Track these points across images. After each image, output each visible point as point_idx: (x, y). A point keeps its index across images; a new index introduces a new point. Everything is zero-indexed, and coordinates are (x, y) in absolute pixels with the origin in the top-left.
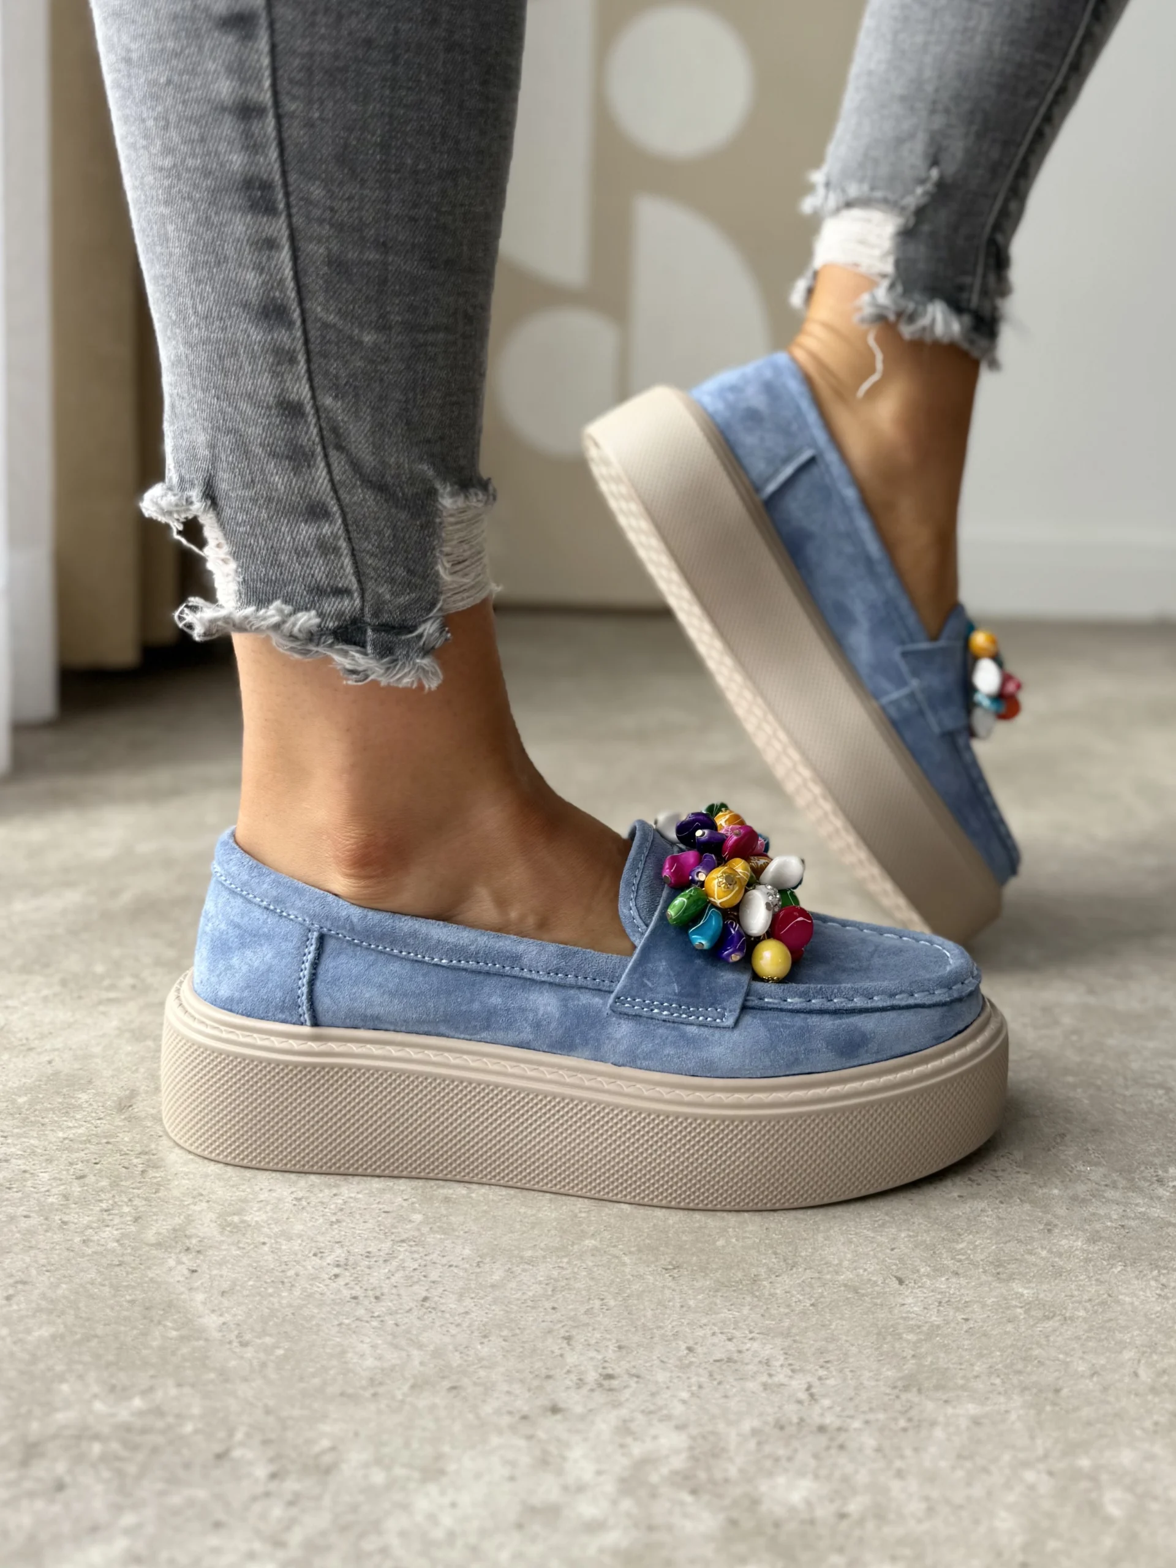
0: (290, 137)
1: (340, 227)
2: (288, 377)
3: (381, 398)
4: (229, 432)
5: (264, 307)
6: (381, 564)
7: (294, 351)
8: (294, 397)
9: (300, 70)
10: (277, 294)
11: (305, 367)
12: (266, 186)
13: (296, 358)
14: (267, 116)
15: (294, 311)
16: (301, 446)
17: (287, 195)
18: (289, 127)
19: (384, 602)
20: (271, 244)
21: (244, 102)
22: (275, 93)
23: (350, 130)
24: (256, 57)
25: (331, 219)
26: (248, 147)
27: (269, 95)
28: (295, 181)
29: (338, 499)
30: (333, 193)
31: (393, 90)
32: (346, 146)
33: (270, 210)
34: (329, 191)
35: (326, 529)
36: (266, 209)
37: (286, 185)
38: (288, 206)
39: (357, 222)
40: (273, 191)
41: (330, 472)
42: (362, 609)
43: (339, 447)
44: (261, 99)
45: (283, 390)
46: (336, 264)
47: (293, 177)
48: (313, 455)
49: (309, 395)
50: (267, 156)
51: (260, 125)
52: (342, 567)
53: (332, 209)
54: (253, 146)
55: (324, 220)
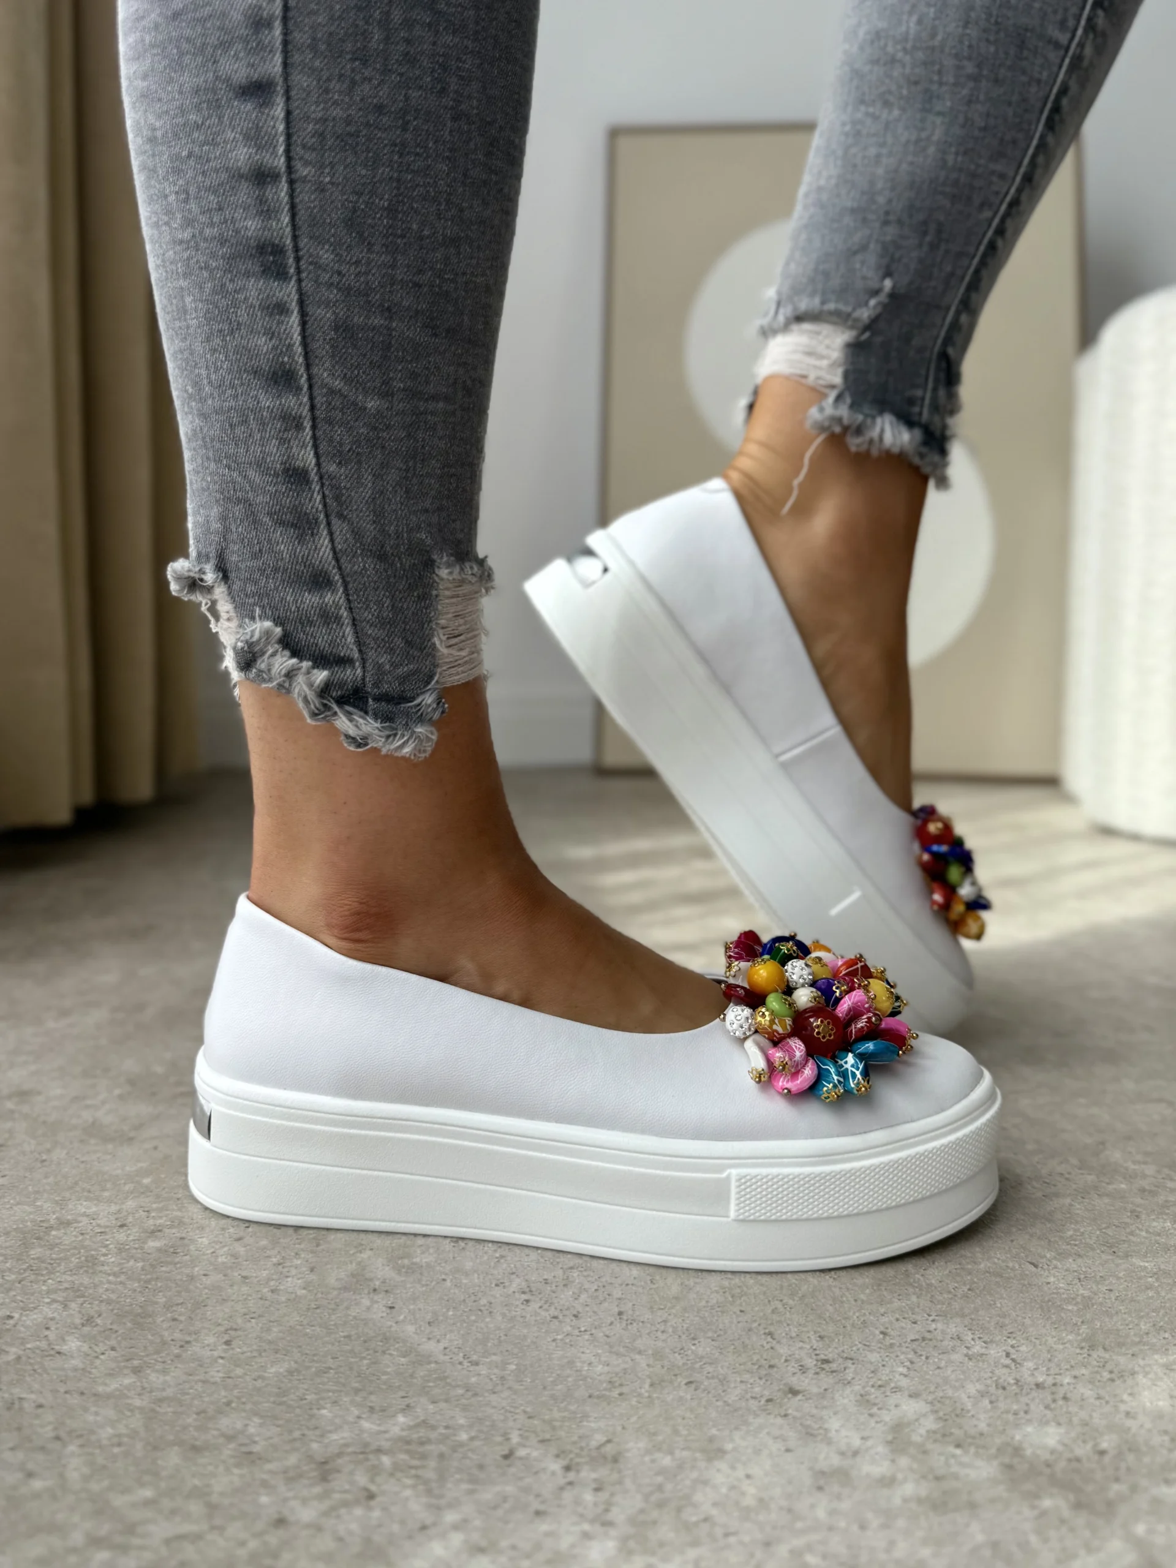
0: (301, 201)
1: (347, 291)
2: (294, 443)
3: (382, 466)
4: (239, 501)
5: (274, 373)
6: (382, 634)
7: (300, 417)
8: (299, 464)
9: (313, 137)
10: (286, 359)
11: (310, 433)
12: (278, 250)
13: (302, 424)
14: (280, 182)
15: (302, 376)
16: (306, 513)
17: (298, 259)
18: (301, 192)
19: (384, 673)
20: (281, 309)
21: (260, 168)
22: (289, 159)
23: (359, 194)
24: (272, 123)
25: (338, 284)
26: (262, 211)
27: (283, 159)
28: (305, 245)
29: (340, 568)
30: (341, 256)
31: (401, 155)
32: (354, 210)
33: (281, 275)
34: (337, 255)
35: (329, 598)
36: (278, 274)
37: (296, 249)
38: (299, 271)
39: (363, 286)
40: (285, 255)
41: (332, 541)
42: (363, 679)
43: (341, 516)
44: (276, 164)
45: (289, 457)
46: (344, 329)
47: (303, 242)
48: (316, 522)
49: (314, 461)
50: (279, 220)
51: (274, 191)
52: (343, 636)
53: (339, 273)
54: (266, 211)
55: (332, 284)
